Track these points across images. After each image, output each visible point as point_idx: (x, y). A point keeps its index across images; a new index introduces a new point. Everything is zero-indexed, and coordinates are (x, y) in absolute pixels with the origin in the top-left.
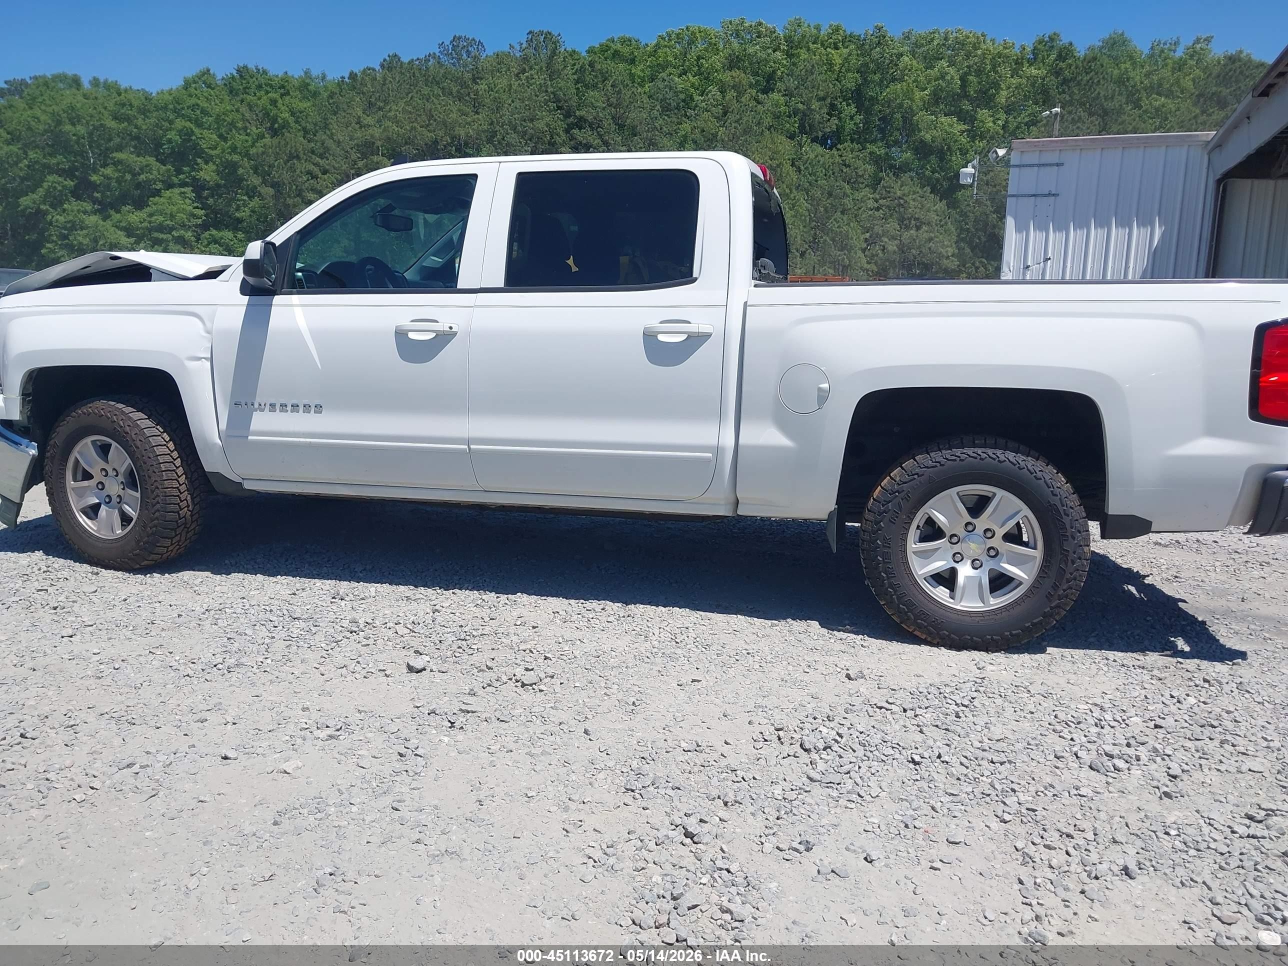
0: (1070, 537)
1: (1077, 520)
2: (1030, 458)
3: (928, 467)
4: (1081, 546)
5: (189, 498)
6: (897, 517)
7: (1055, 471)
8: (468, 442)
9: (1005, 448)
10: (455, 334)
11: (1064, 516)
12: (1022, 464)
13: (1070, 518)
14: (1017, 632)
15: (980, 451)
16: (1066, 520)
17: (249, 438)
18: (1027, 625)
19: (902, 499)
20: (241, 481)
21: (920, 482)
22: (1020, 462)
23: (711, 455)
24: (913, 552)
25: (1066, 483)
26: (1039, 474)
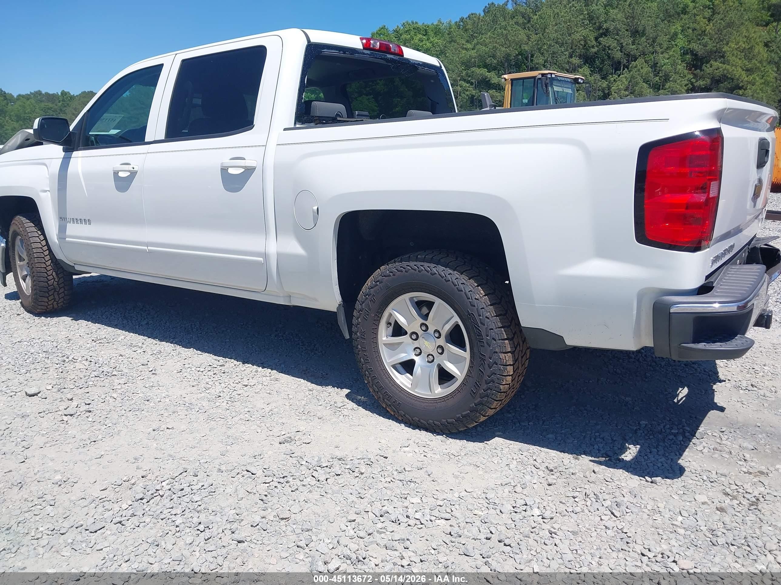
0: (485, 344)
1: (492, 329)
2: (455, 272)
3: (385, 276)
4: (497, 353)
5: (54, 274)
6: (368, 315)
7: (476, 285)
8: (147, 244)
9: (438, 263)
10: (136, 172)
11: (480, 325)
12: (449, 277)
13: (486, 326)
14: (451, 420)
15: (419, 264)
16: (483, 329)
17: (67, 239)
18: (458, 416)
19: (370, 301)
20: (73, 265)
21: (381, 288)
22: (447, 275)
23: (262, 259)
24: (384, 344)
25: (485, 296)
26: (462, 287)
